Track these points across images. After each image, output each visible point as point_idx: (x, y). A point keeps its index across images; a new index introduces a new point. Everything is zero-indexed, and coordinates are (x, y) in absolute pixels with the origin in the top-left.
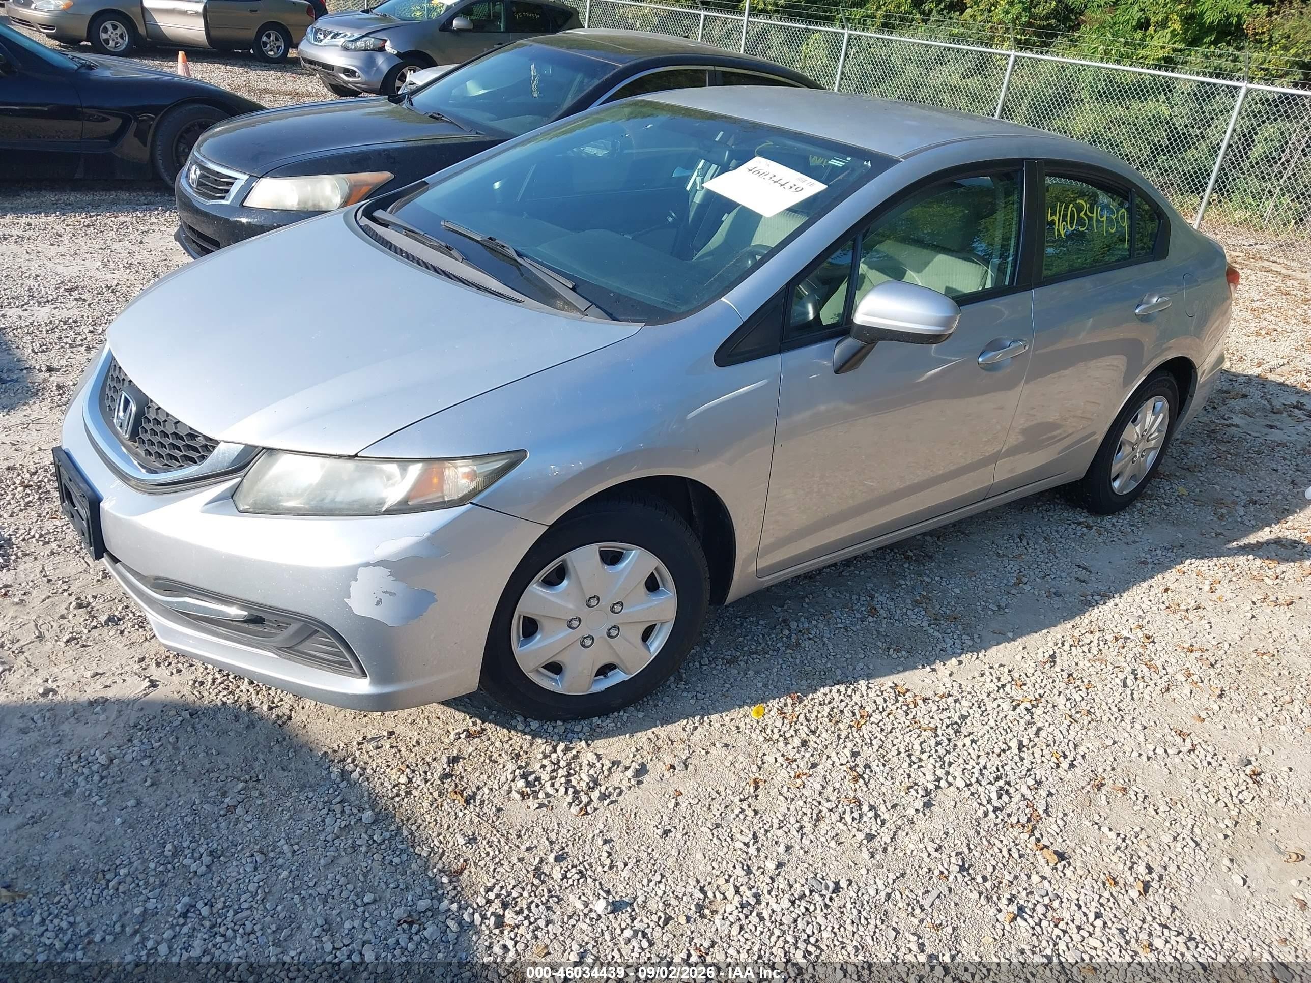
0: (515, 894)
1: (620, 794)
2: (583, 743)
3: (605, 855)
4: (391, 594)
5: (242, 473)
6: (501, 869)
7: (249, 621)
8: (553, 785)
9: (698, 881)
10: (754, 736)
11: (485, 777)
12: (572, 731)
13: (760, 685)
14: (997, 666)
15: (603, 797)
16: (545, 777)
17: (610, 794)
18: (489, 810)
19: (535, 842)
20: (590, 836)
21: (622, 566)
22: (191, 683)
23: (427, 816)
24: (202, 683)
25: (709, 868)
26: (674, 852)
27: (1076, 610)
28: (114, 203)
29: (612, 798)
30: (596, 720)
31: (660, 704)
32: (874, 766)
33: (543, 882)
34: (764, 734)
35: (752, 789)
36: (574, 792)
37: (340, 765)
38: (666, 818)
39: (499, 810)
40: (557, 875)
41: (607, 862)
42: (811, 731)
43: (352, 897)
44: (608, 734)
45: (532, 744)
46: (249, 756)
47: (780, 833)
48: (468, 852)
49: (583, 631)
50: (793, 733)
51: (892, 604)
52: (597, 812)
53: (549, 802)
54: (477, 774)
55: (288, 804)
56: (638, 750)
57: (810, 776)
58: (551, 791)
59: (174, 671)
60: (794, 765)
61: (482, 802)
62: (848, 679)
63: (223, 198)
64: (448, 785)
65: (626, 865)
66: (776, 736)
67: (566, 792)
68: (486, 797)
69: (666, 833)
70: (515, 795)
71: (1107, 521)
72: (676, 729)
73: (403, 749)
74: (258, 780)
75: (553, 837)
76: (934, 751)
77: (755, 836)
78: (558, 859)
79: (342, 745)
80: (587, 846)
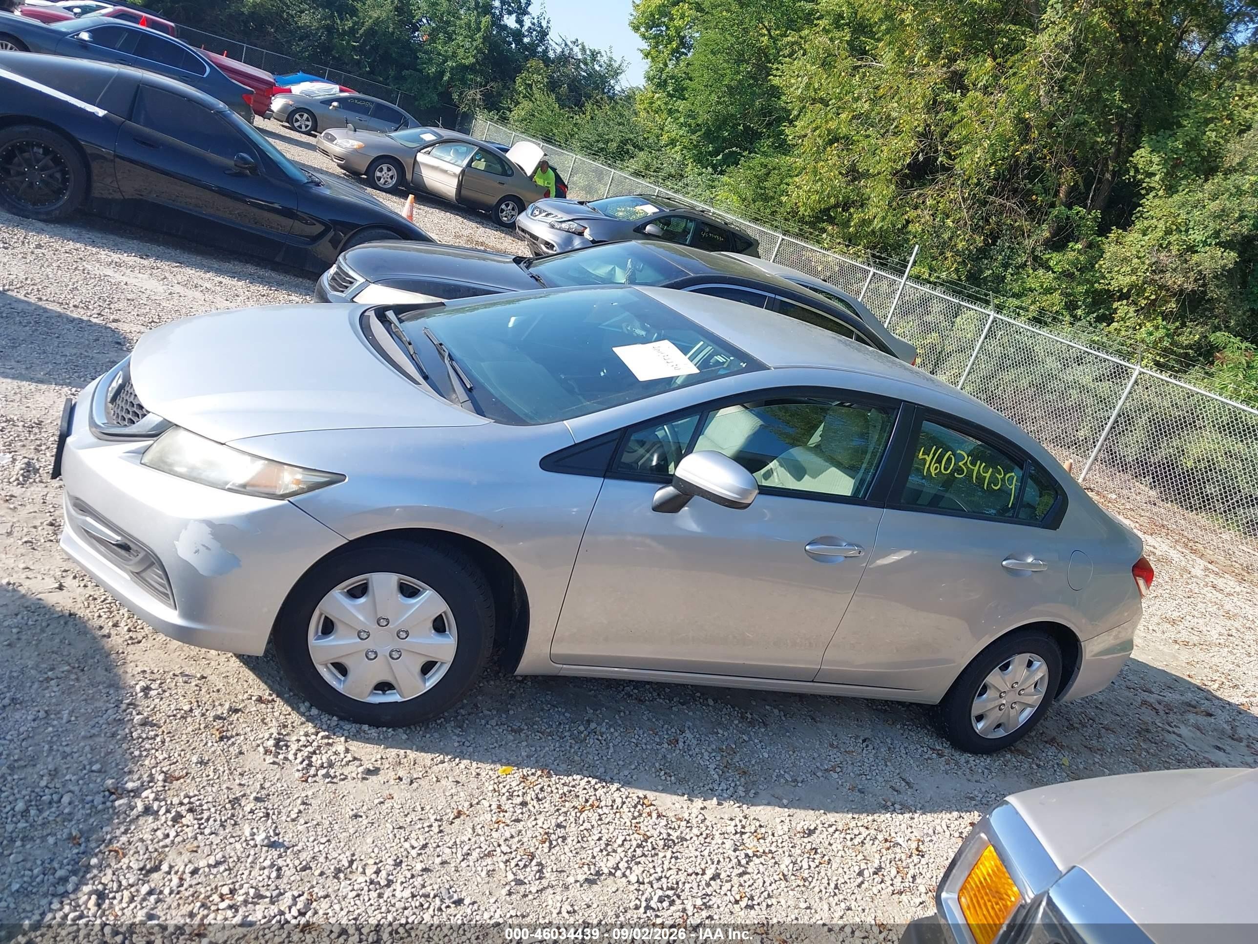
0: (205, 807)
1: (343, 780)
2: (343, 739)
3: (296, 810)
4: (207, 548)
5: (155, 439)
6: (209, 789)
7: (120, 546)
8: (296, 754)
9: (353, 855)
10: (487, 784)
11: (248, 729)
12: (341, 728)
13: (524, 754)
14: (752, 818)
15: (327, 776)
16: (294, 747)
17: (335, 777)
18: (234, 750)
19: (251, 783)
20: (296, 796)
21: (412, 601)
22: (87, 596)
23: (185, 736)
24: (95, 599)
25: (370, 850)
26: (352, 831)
27: (869, 808)
28: (296, 286)
29: (335, 780)
30: (365, 727)
31: (428, 736)
32: (569, 840)
33: (233, 808)
34: (496, 786)
35: (452, 816)
36: (308, 765)
37: (149, 683)
38: (365, 808)
39: (241, 753)
40: (247, 809)
41: (293, 815)
42: (537, 798)
43: (86, 762)
44: (368, 741)
45: (302, 724)
46: (89, 653)
47: (448, 851)
48: (194, 769)
49: (369, 644)
50: (520, 793)
51: (696, 742)
52: (316, 784)
53: (284, 763)
54: (244, 725)
55: (91, 692)
56: (382, 758)
57: (508, 825)
58: (291, 757)
59: (82, 585)
60: (502, 814)
61: (233, 744)
62: (605, 778)
63: (342, 292)
64: (218, 724)
65: (306, 823)
66: (504, 790)
67: (302, 763)
68: (239, 742)
69: (356, 816)
70: (261, 749)
71: (962, 758)
72: (426, 758)
73: (204, 690)
74: (83, 670)
75: (267, 785)
76: (632, 849)
77: (425, 846)
78: (257, 799)
79: (161, 671)
80: (289, 801)
